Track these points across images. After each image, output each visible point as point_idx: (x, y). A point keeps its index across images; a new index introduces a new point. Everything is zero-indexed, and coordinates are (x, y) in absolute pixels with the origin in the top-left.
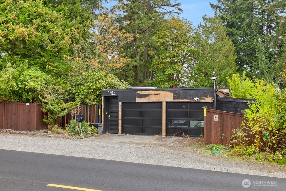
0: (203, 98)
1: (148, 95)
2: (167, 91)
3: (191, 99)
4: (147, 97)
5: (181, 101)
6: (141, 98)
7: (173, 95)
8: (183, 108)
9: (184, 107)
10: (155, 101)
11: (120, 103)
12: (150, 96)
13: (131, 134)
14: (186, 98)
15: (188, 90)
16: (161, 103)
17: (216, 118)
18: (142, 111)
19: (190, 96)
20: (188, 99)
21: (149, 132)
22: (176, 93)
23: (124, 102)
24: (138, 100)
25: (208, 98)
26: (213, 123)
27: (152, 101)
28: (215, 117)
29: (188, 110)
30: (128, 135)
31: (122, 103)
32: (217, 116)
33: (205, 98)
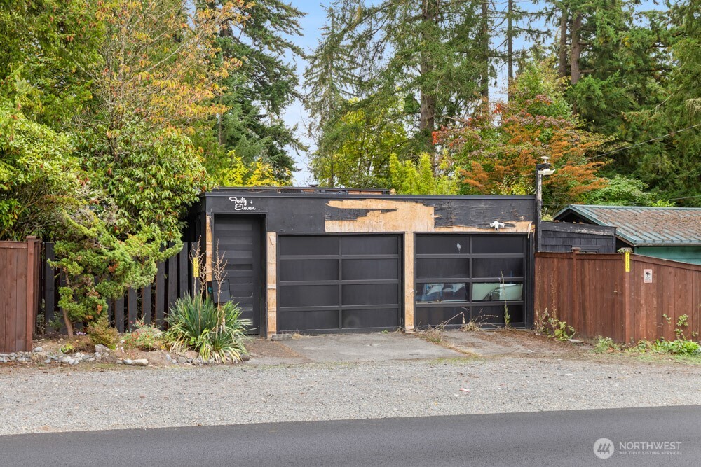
0: (509, 222)
1: (363, 212)
2: (417, 202)
3: (480, 225)
4: (360, 219)
5: (456, 229)
6: (342, 220)
7: (435, 214)
8: (456, 251)
9: (459, 246)
10: (383, 230)
11: (272, 238)
12: (368, 214)
13: (307, 333)
14: (467, 224)
15: (473, 202)
16: (401, 236)
17: (648, 276)
18: (340, 262)
19: (477, 216)
20: (474, 226)
21: (351, 324)
22: (442, 209)
23: (285, 232)
24: (332, 227)
25: (523, 223)
26: (643, 288)
27: (375, 231)
28: (648, 274)
29: (471, 256)
30: (297, 336)
31: (280, 236)
32: (650, 271)
33: (514, 223)
